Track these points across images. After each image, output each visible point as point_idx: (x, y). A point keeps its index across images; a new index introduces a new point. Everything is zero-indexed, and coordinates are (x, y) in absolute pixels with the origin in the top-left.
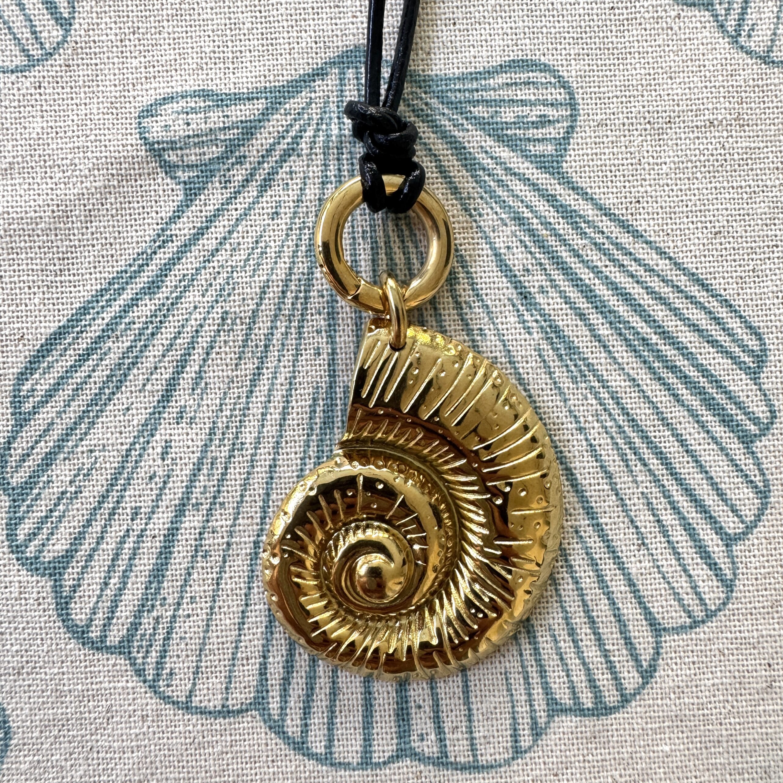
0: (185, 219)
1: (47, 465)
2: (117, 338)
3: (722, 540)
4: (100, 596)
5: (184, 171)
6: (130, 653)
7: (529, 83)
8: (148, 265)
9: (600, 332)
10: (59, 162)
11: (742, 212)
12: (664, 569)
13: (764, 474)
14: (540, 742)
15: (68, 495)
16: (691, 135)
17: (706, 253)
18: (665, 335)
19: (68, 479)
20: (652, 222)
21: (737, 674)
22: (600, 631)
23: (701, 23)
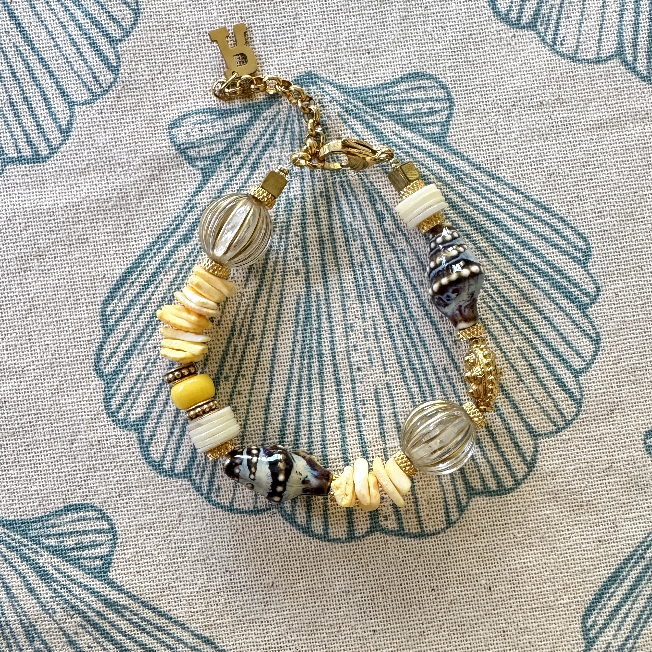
0: (204, 193)
1: (127, 358)
2: (166, 272)
3: (572, 373)
4: (168, 441)
5: (201, 162)
6: (191, 477)
7: (420, 88)
8: (182, 224)
9: (481, 245)
10: (119, 161)
11: (567, 159)
12: (536, 396)
13: (595, 329)
14: (464, 515)
15: (143, 377)
16: (529, 112)
17: (546, 188)
18: (524, 244)
19: (142, 366)
20: (508, 171)
21: (589, 460)
22: (498, 439)
23: (529, 38)
